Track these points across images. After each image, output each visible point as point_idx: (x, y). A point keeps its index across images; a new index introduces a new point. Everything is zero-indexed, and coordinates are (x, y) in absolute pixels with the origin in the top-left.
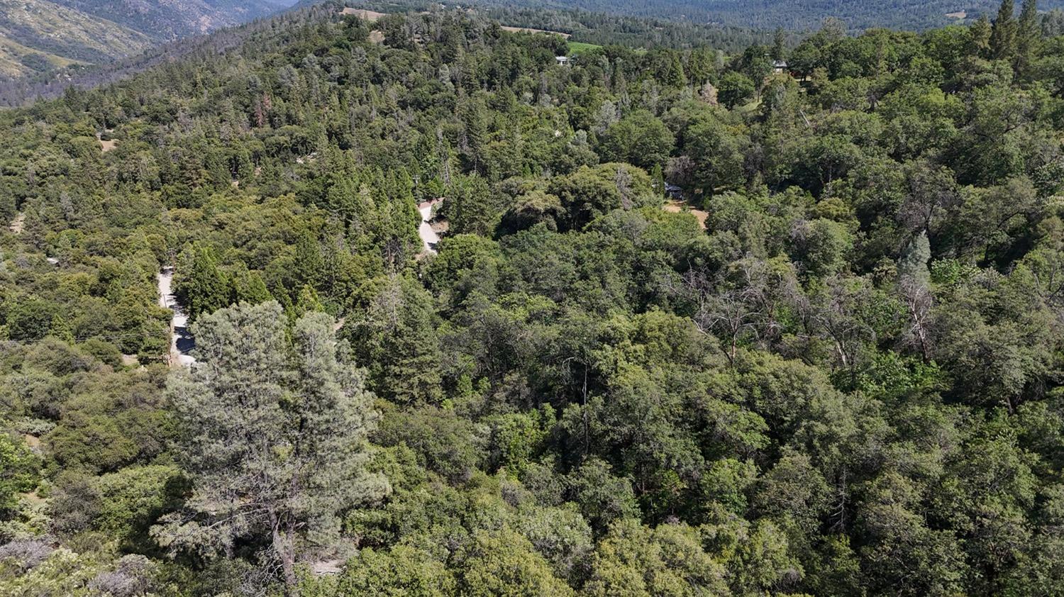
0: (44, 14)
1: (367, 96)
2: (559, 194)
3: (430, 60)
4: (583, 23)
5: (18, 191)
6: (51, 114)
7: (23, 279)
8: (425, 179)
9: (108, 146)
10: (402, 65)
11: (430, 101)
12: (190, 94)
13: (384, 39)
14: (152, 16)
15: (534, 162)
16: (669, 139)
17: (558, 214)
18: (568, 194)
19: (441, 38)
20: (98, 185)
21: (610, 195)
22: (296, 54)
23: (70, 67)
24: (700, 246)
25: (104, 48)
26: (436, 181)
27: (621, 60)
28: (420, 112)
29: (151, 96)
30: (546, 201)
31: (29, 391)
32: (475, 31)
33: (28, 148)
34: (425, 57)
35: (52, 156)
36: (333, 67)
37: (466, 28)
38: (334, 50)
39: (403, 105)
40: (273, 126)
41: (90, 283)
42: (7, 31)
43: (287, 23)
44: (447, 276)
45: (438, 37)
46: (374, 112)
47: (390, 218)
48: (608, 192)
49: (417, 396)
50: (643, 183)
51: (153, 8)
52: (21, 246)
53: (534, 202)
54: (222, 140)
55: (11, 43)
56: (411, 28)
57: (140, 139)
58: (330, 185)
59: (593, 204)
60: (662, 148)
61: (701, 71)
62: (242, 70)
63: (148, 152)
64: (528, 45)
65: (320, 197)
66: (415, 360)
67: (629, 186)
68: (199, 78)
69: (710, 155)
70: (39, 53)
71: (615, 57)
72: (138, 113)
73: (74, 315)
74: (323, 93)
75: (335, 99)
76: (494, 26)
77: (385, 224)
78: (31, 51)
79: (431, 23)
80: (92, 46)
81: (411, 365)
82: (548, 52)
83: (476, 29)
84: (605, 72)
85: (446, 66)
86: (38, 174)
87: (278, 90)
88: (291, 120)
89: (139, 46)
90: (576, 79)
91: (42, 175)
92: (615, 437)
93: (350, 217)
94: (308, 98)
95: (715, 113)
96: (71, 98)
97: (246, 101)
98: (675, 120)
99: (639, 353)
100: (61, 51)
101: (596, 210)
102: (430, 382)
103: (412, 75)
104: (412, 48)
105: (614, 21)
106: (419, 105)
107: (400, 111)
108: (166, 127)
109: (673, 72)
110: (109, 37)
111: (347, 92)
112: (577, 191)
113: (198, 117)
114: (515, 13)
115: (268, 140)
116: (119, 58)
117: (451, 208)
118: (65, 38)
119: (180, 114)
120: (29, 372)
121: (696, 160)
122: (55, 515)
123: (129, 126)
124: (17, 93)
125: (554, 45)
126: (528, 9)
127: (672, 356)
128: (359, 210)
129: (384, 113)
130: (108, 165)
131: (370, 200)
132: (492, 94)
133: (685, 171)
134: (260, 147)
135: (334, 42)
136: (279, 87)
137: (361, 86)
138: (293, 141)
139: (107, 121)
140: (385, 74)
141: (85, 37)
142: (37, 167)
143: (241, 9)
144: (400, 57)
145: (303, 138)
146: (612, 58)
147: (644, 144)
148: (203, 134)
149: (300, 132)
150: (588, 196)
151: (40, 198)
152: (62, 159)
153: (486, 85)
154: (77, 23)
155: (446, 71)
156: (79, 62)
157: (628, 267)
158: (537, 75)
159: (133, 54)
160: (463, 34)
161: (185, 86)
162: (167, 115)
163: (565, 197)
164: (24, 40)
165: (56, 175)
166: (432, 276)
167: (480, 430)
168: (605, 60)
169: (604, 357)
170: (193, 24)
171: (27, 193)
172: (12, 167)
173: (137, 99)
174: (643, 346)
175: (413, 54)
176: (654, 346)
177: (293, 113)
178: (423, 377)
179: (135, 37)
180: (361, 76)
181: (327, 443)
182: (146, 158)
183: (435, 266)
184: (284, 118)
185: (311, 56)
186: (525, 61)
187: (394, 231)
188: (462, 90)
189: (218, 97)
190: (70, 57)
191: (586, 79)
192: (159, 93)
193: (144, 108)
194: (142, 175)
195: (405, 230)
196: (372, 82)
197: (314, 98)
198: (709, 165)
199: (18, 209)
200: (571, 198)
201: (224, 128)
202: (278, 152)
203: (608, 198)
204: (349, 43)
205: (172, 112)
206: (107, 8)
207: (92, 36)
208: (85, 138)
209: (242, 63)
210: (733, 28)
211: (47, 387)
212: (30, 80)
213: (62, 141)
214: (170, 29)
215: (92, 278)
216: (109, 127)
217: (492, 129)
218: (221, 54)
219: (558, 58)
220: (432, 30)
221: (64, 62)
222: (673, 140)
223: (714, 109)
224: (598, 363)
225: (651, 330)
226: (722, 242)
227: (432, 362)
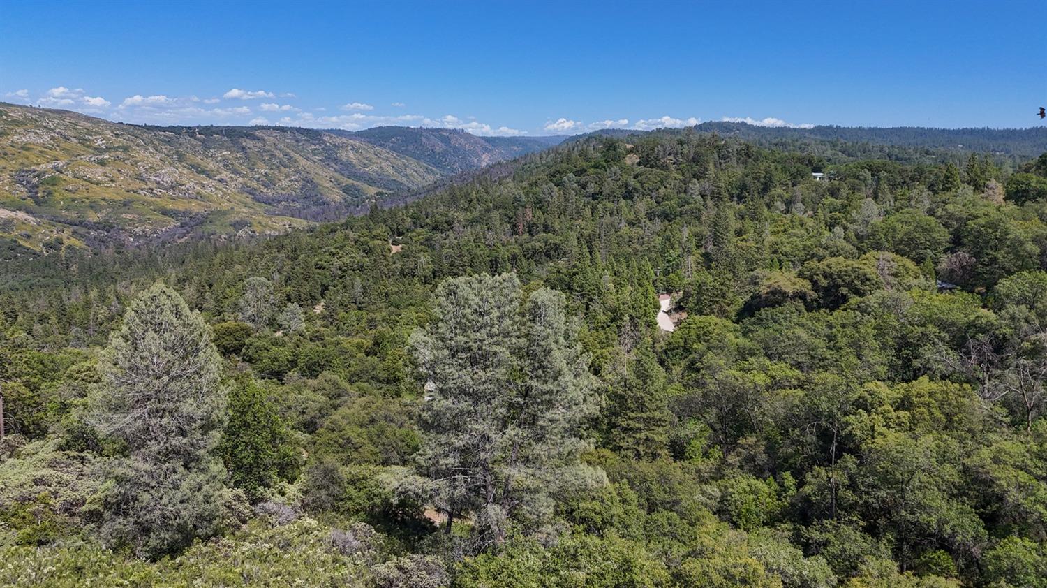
0: (364, 152)
1: (617, 210)
2: (811, 279)
3: (681, 178)
4: (844, 152)
5: (324, 282)
6: (357, 225)
7: (316, 337)
8: (666, 273)
9: (396, 249)
10: (654, 182)
11: (678, 213)
12: (466, 210)
13: (638, 160)
14: (444, 154)
15: (782, 258)
16: (943, 235)
17: (809, 299)
18: (821, 278)
19: (693, 158)
20: (384, 278)
21: (868, 280)
22: (558, 175)
23: (377, 194)
24: (984, 321)
25: (404, 180)
26: (677, 275)
27: (886, 174)
28: (666, 223)
29: (435, 211)
30: (795, 284)
31: (304, 409)
32: (728, 152)
33: (336, 248)
34: (676, 175)
35: (353, 255)
36: (588, 185)
37: (719, 149)
38: (591, 171)
39: (650, 216)
40: (531, 234)
41: (365, 347)
42: (335, 166)
43: (553, 155)
44: (682, 354)
45: (691, 158)
46: (623, 223)
47: (629, 299)
48: (868, 276)
49: (642, 453)
50: (910, 273)
51: (445, 148)
52: (319, 322)
53: (781, 283)
54: (487, 245)
55: (337, 175)
56: (665, 150)
57: (421, 244)
58: (576, 273)
59: (850, 290)
60: (934, 244)
61: (983, 177)
62: (510, 189)
63: (426, 254)
64: (783, 163)
65: (566, 285)
66: (644, 415)
67: (893, 275)
68: (474, 196)
69: (996, 248)
70: (355, 182)
71: (879, 171)
72: (423, 224)
73: (349, 366)
74: (577, 207)
75: (588, 212)
76: (748, 147)
77: (623, 304)
78: (351, 181)
79: (685, 146)
80: (395, 178)
81: (639, 419)
82: (802, 167)
83: (729, 150)
84: (866, 186)
85: (695, 181)
86: (340, 269)
87: (539, 203)
88: (546, 229)
89: (431, 178)
90: (834, 193)
91: (343, 270)
92: (870, 500)
93: (591, 300)
94: (565, 211)
95: (1001, 209)
96: (374, 213)
97: (511, 214)
98: (951, 216)
99: (903, 420)
100: (372, 182)
101: (852, 295)
102: (657, 440)
103: (662, 190)
104: (664, 167)
105: (879, 149)
106: (666, 217)
107: (648, 222)
108: (443, 235)
109: (949, 178)
110: (409, 171)
111: (600, 206)
112: (831, 275)
113: (469, 227)
114: (770, 143)
115: (525, 245)
116: (415, 187)
117: (690, 299)
118: (376, 172)
119: (456, 224)
120: (307, 393)
121: (977, 255)
122: (306, 493)
123: (414, 234)
124: (335, 214)
125: (810, 163)
126: (784, 140)
127: (946, 428)
128: (600, 294)
129: (631, 224)
130: (394, 263)
131: (611, 285)
132: (742, 207)
133: (963, 268)
134: (518, 250)
135: (593, 163)
136: (540, 202)
137: (613, 202)
138: (547, 247)
139: (398, 229)
140: (636, 190)
141: (391, 171)
142: (341, 263)
143: (515, 148)
144: (652, 174)
145: (556, 245)
146: (875, 171)
147: (912, 239)
148: (472, 240)
149: (554, 239)
150: (843, 281)
151: (340, 286)
152: (359, 257)
153: (736, 199)
154: (387, 160)
155: (695, 186)
156: (384, 191)
157: (891, 342)
158: (790, 188)
159: (426, 184)
160: (716, 155)
161: (463, 203)
162: (445, 225)
163: (816, 281)
164: (346, 173)
165: (354, 270)
166: (666, 353)
167: (710, 491)
168: (868, 174)
169: (858, 423)
170: (476, 161)
171: (330, 283)
172: (323, 262)
173: (424, 212)
174: (908, 413)
175: (665, 173)
176: (922, 414)
177: (550, 224)
178: (649, 434)
179: (429, 171)
180: (613, 192)
181: (548, 415)
182: (424, 258)
183: (670, 344)
184: (541, 227)
185: (571, 175)
186: (778, 176)
187: (631, 312)
188: (710, 203)
189: (488, 210)
190: (378, 187)
191: (844, 191)
192: (441, 209)
193: (428, 220)
194: (419, 272)
195: (642, 312)
196: (624, 198)
197: (569, 212)
198: (994, 260)
199: (322, 295)
200: (824, 282)
201: (490, 235)
202: (532, 257)
203: (868, 283)
204: (605, 164)
205: (450, 223)
206: (411, 148)
207: (397, 170)
208: (380, 242)
209: (511, 185)
210: (1020, 157)
211: (318, 405)
212: (346, 204)
213: (362, 243)
214: (457, 165)
215: (368, 343)
216: (400, 234)
217: (739, 233)
218: (495, 181)
219: (814, 174)
220: (685, 151)
221: (372, 191)
222: (948, 237)
223: (1000, 206)
224: (850, 428)
225: (919, 395)
226: (1013, 318)
227: (660, 420)
